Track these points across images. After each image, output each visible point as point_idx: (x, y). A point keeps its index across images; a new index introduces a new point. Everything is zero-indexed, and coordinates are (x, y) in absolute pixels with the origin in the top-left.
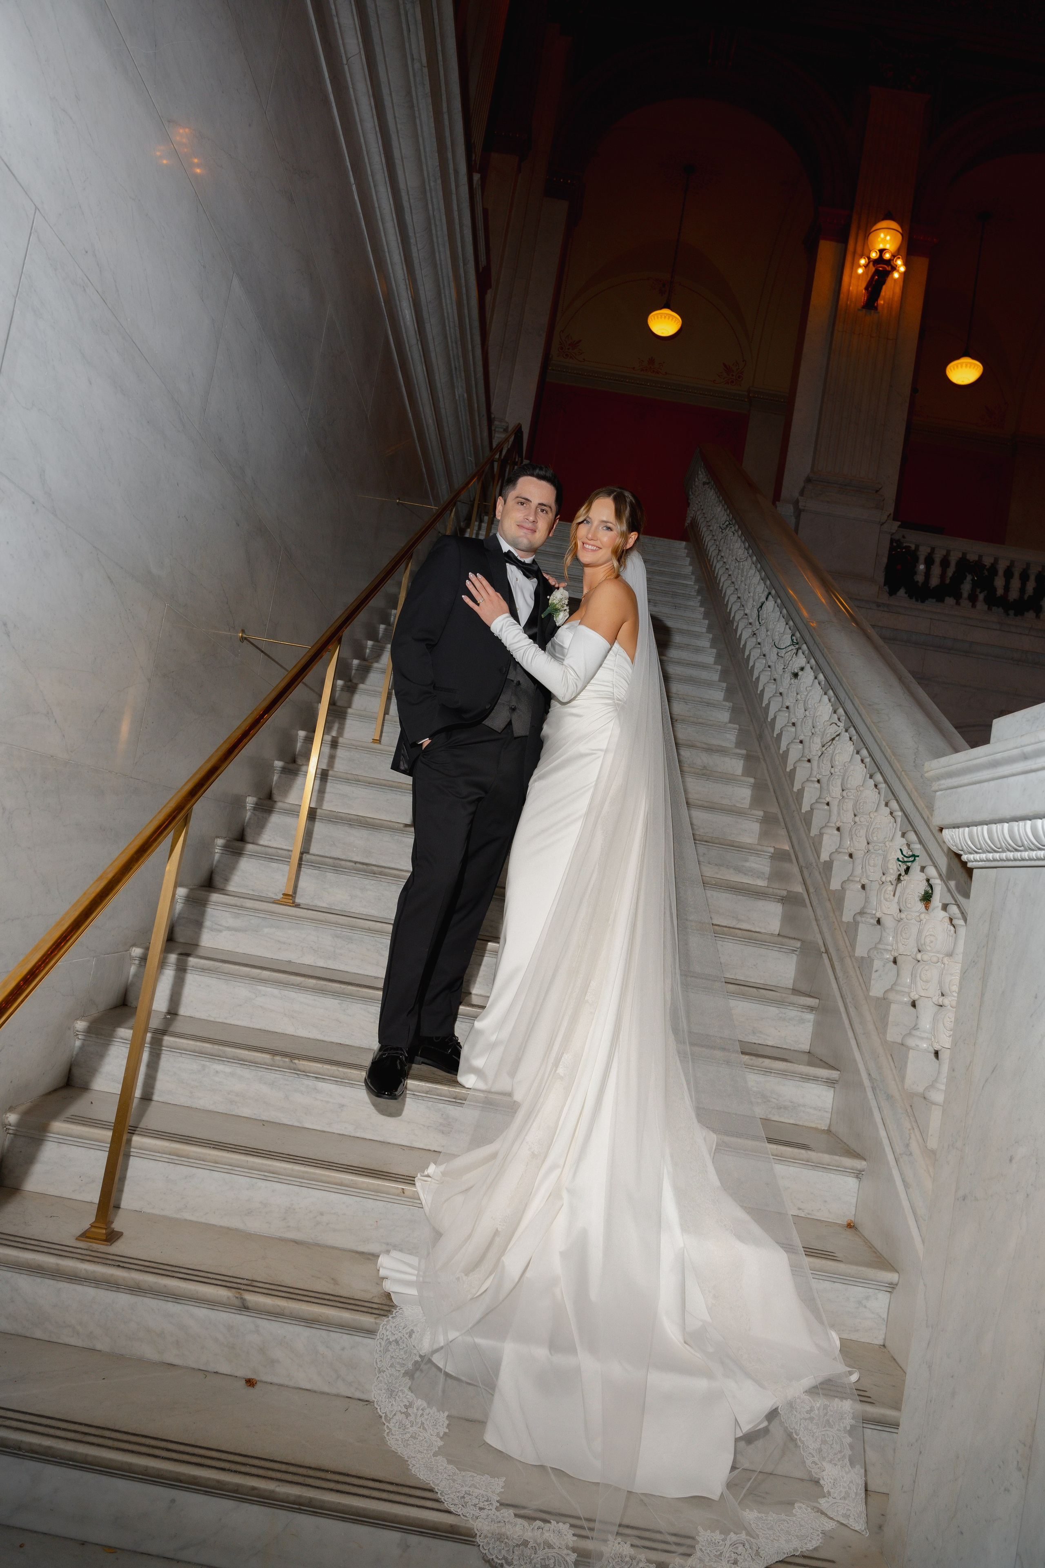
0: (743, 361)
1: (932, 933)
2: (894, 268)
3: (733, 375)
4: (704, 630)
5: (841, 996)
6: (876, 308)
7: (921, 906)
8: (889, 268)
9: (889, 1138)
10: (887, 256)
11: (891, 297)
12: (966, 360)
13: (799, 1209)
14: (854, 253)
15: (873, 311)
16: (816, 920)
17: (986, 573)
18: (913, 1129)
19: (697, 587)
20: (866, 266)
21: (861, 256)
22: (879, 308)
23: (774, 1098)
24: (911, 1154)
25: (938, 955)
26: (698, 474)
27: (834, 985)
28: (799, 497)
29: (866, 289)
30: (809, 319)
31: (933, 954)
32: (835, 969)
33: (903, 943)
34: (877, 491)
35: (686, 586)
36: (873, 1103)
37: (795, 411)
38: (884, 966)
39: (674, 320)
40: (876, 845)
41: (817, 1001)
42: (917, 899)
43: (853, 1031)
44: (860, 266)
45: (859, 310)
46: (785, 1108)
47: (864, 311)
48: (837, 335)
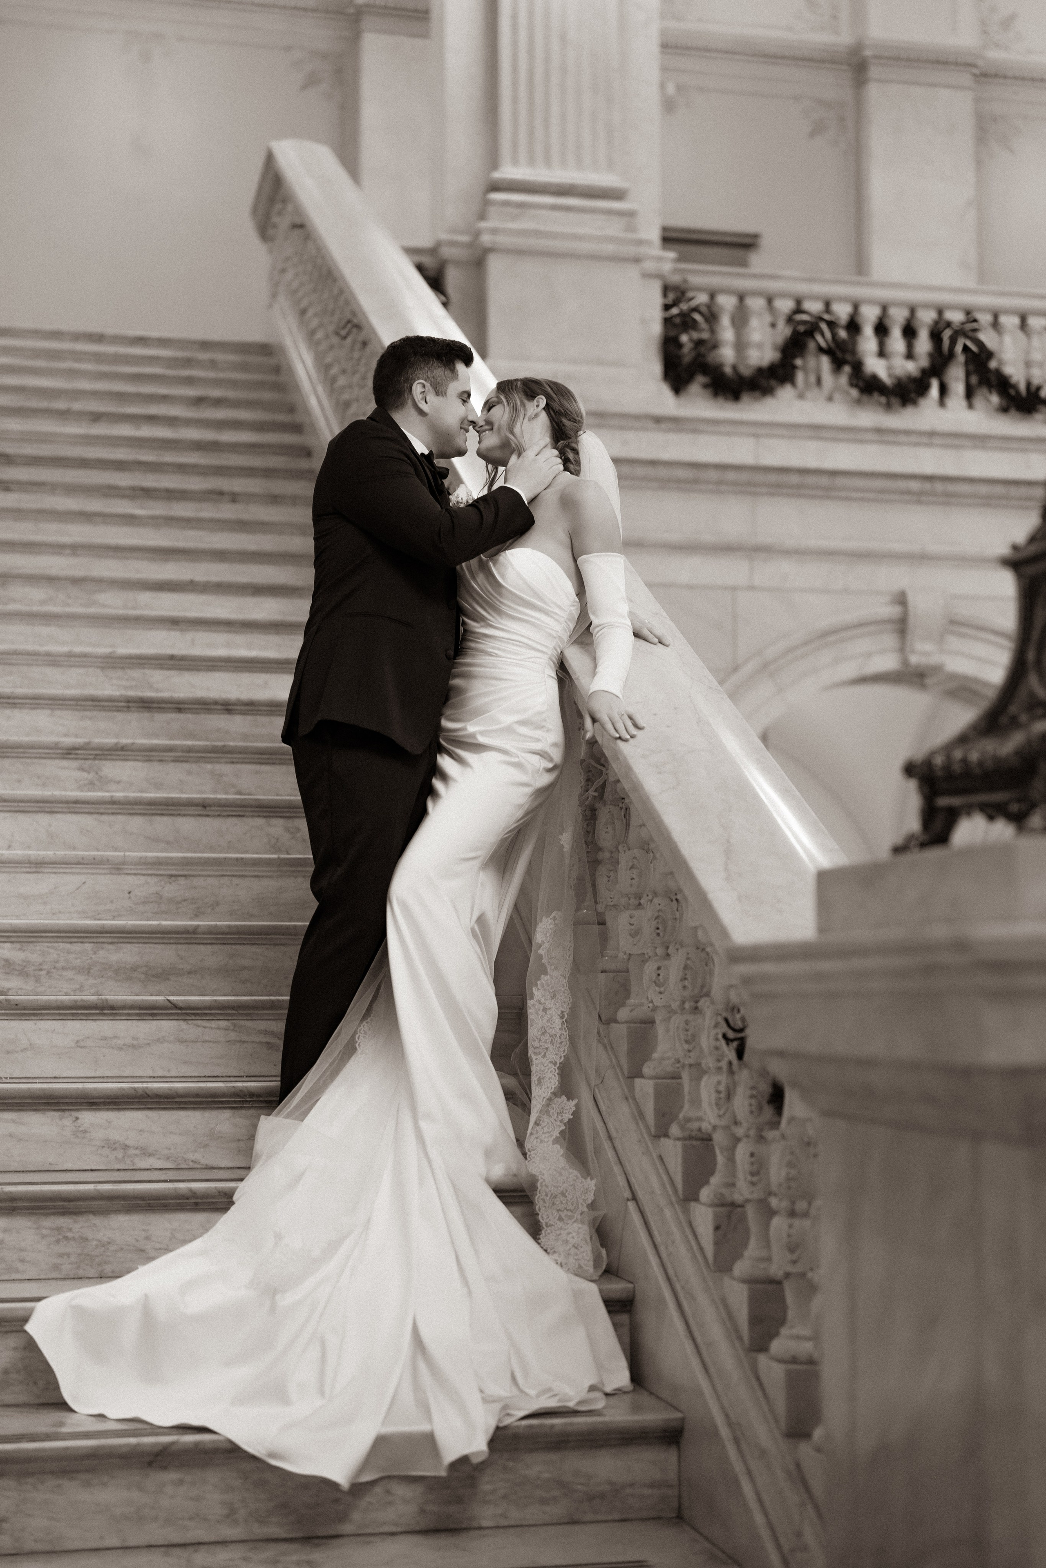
16: (610, 1138)
17: (843, 334)
23: (582, 1484)
24: (805, 1549)
27: (655, 1260)
32: (652, 1229)
36: (739, 1468)
46: (602, 1496)
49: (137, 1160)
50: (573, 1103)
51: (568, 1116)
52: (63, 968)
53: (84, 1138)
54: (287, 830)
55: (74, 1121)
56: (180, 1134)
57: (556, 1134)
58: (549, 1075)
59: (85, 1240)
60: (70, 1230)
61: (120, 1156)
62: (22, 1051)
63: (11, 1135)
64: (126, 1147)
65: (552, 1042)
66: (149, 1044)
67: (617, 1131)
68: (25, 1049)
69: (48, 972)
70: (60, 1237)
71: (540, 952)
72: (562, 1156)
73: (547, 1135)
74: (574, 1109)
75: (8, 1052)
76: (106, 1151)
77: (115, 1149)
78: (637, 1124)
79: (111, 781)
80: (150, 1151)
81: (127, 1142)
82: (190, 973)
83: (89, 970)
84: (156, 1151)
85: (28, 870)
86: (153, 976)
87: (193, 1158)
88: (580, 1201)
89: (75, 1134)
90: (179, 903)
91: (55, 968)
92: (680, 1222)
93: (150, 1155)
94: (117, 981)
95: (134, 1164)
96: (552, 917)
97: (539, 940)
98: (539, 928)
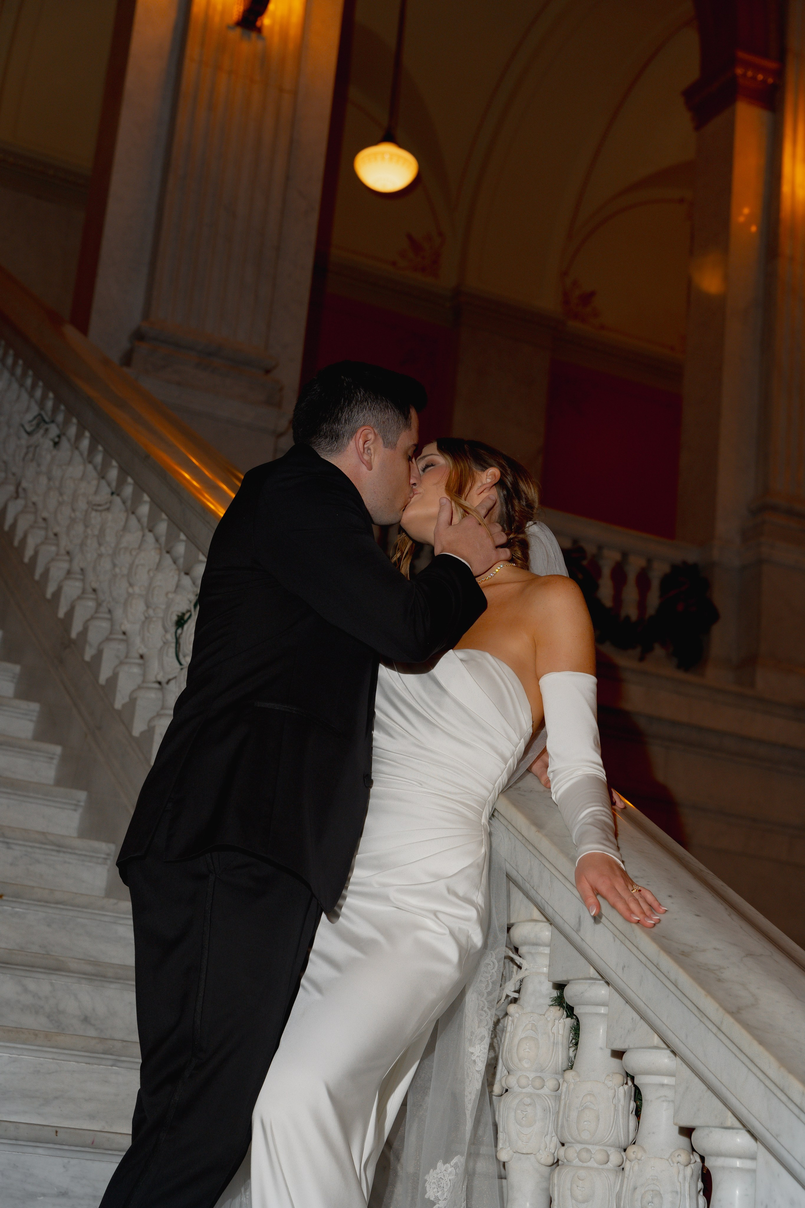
6: (259, 30)
12: (387, 150)
15: (254, 35)
22: (266, 32)
34: (268, 372)
45: (229, 27)
47: (238, 31)
48: (190, 68)
96: (453, 1162)
97: (431, 1194)
98: (432, 1177)
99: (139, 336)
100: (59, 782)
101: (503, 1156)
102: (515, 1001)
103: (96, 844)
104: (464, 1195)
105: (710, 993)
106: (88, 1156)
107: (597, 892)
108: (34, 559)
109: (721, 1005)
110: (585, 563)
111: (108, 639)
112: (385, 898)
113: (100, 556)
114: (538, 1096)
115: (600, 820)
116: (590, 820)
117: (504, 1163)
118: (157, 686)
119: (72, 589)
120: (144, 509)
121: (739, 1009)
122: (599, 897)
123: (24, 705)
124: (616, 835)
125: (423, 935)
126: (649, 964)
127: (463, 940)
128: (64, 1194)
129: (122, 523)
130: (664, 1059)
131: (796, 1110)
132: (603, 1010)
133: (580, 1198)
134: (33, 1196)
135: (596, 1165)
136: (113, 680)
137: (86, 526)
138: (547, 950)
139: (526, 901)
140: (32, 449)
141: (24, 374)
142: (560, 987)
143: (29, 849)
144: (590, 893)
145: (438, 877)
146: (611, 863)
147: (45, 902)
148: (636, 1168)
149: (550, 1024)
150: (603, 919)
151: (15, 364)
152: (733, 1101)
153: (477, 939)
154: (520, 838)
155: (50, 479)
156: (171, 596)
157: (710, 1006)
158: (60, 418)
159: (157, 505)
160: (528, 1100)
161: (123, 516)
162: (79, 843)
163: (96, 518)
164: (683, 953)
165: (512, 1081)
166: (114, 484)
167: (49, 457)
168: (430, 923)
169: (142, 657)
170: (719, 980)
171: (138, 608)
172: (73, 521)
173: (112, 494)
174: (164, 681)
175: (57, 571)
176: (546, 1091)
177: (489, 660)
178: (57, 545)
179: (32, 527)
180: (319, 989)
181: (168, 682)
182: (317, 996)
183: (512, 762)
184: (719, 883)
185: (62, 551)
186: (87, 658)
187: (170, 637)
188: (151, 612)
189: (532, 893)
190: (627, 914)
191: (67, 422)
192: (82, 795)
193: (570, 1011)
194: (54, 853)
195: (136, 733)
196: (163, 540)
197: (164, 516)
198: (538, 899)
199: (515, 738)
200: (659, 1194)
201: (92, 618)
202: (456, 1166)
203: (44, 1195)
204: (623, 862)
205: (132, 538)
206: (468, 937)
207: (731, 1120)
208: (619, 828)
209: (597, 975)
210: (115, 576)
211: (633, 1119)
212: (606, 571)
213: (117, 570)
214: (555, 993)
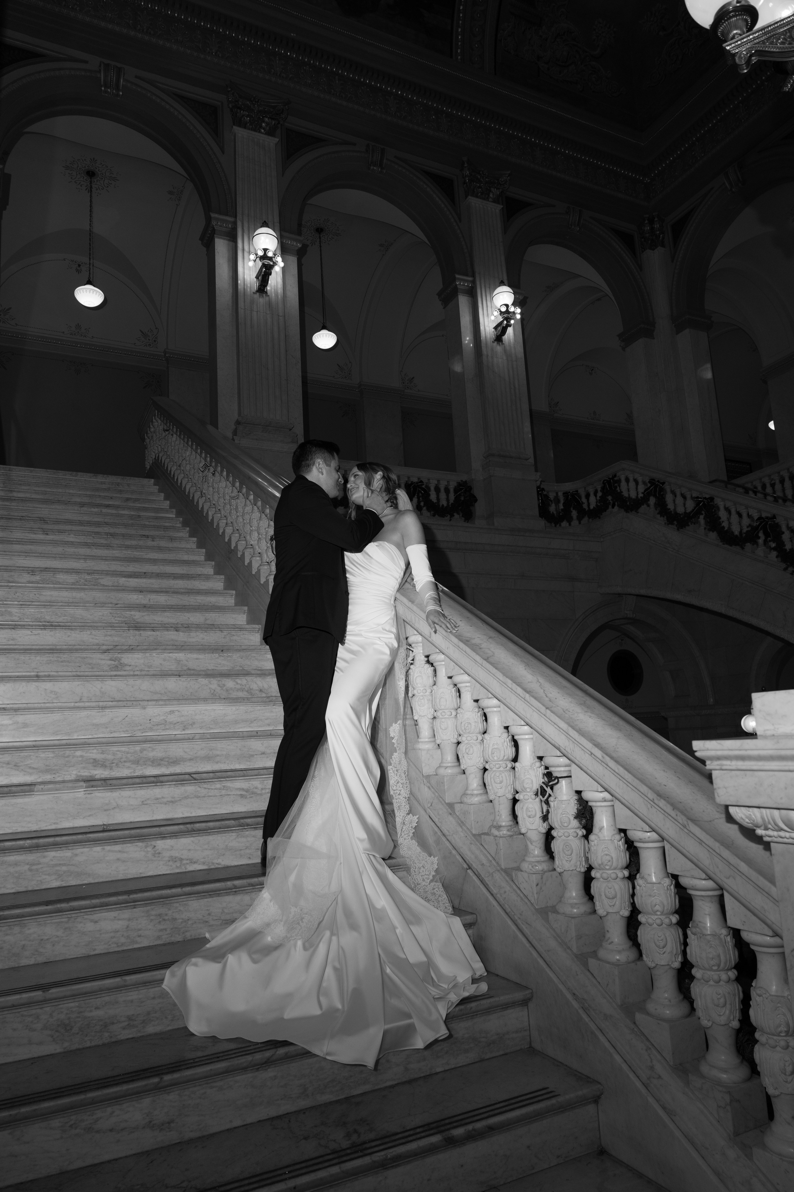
0: (156, 328)
1: (606, 852)
2: (275, 264)
3: (149, 340)
4: (203, 558)
5: (506, 913)
6: (266, 292)
7: (575, 823)
8: (272, 263)
9: (625, 1061)
10: (270, 254)
11: (276, 284)
12: (325, 332)
13: (558, 1157)
14: (243, 250)
15: (264, 295)
16: (444, 835)
18: (650, 1049)
19: (181, 519)
20: (255, 261)
21: (249, 253)
22: (269, 293)
24: (660, 1077)
25: (615, 871)
26: (152, 422)
27: (494, 903)
28: (234, 437)
29: (257, 277)
30: (217, 298)
31: (612, 871)
32: (487, 884)
33: (567, 859)
34: (290, 430)
35: (172, 519)
37: (218, 370)
38: (542, 878)
39: (98, 294)
40: (498, 764)
41: (475, 916)
42: (572, 818)
43: (535, 948)
44: (250, 260)
45: (254, 293)
47: (258, 294)
48: (241, 312)
49: (188, 866)
50: (416, 817)
51: (415, 824)
52: (125, 762)
53: (159, 857)
54: (219, 685)
55: (153, 848)
56: (210, 850)
57: (411, 835)
58: (404, 804)
59: (175, 919)
60: (166, 915)
61: (178, 865)
62: (113, 809)
63: (118, 859)
64: (181, 860)
65: (402, 787)
66: (180, 800)
67: (448, 831)
68: (115, 808)
69: (117, 764)
70: (161, 919)
71: (393, 741)
72: (418, 846)
73: (407, 835)
74: (417, 820)
75: (105, 810)
76: (171, 863)
77: (175, 862)
78: (461, 827)
79: (126, 665)
80: (194, 861)
81: (182, 857)
82: (191, 760)
83: (138, 761)
84: (198, 860)
85: (98, 711)
86: (172, 763)
87: (217, 862)
88: (431, 869)
89: (154, 855)
90: (175, 724)
91: (120, 762)
92: (507, 881)
93: (195, 863)
94: (153, 766)
95: (186, 869)
96: (398, 723)
97: (392, 735)
98: (391, 729)
99: (238, 423)
100: (236, 604)
101: (416, 718)
102: (412, 664)
103: (254, 626)
104: (404, 734)
105: (477, 654)
106: (270, 739)
107: (434, 623)
108: (212, 520)
109: (481, 657)
110: (423, 486)
111: (246, 548)
112: (361, 635)
113: (238, 516)
114: (425, 695)
115: (433, 597)
116: (429, 597)
117: (416, 720)
118: (267, 563)
119: (229, 530)
120: (252, 497)
121: (488, 658)
122: (435, 625)
123: (218, 577)
124: (440, 601)
125: (376, 646)
126: (456, 646)
127: (391, 646)
128: (263, 753)
129: (244, 503)
130: (466, 677)
131: (510, 690)
132: (443, 663)
133: (443, 728)
134: (252, 756)
135: (448, 717)
136: (250, 563)
137: (231, 506)
138: (421, 644)
139: (411, 628)
140: (204, 477)
141: (197, 449)
142: (427, 657)
143: (230, 631)
144: (432, 624)
145: (379, 625)
146: (438, 612)
147: (239, 650)
148: (461, 716)
149: (426, 670)
150: (437, 632)
151: (192, 444)
152: (490, 689)
153: (396, 645)
154: (406, 606)
155: (213, 489)
156: (267, 529)
157: (478, 658)
158: (213, 464)
159: (256, 496)
160: (422, 698)
161: (244, 500)
162: (247, 626)
163: (233, 502)
164: (467, 641)
165: (415, 692)
166: (238, 488)
167: (211, 480)
168: (378, 642)
169: (259, 553)
170: (480, 648)
171: (255, 534)
172: (225, 504)
173: (238, 492)
174: (269, 562)
175: (222, 524)
176: (428, 693)
177: (386, 544)
178: (220, 513)
179: (209, 508)
180: (342, 671)
181: (271, 562)
182: (341, 673)
183: (400, 580)
184: (478, 613)
185: (223, 516)
186: (239, 556)
187: (269, 545)
188: (260, 536)
189: (413, 625)
190: (446, 629)
191: (216, 466)
192: (246, 608)
193: (432, 665)
194: (239, 631)
195: (262, 582)
196: (260, 508)
197: (259, 499)
198: (415, 628)
199: (400, 571)
200: (470, 723)
201: (238, 540)
202: (399, 724)
203: (256, 755)
204: (443, 611)
205: (249, 508)
206: (392, 644)
207: (490, 696)
208: (441, 598)
209: (439, 652)
210: (245, 523)
211: (458, 699)
212: (432, 488)
213: (245, 521)
214: (426, 659)
